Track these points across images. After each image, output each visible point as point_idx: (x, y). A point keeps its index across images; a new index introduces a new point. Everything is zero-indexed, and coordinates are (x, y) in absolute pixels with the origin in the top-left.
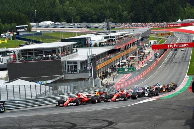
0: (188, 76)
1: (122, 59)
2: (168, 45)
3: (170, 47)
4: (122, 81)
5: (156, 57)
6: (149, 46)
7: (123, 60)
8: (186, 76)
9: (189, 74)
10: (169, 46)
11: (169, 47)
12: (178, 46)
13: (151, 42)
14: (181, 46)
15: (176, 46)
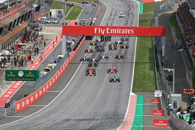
0: (134, 94)
1: (2, 49)
2: (95, 28)
3: (97, 31)
4: (9, 93)
5: (69, 49)
6: (49, 21)
7: (4, 50)
8: (132, 94)
9: (136, 89)
10: (95, 30)
11: (95, 32)
12: (113, 31)
13: (52, 14)
14: (119, 31)
15: (109, 31)
